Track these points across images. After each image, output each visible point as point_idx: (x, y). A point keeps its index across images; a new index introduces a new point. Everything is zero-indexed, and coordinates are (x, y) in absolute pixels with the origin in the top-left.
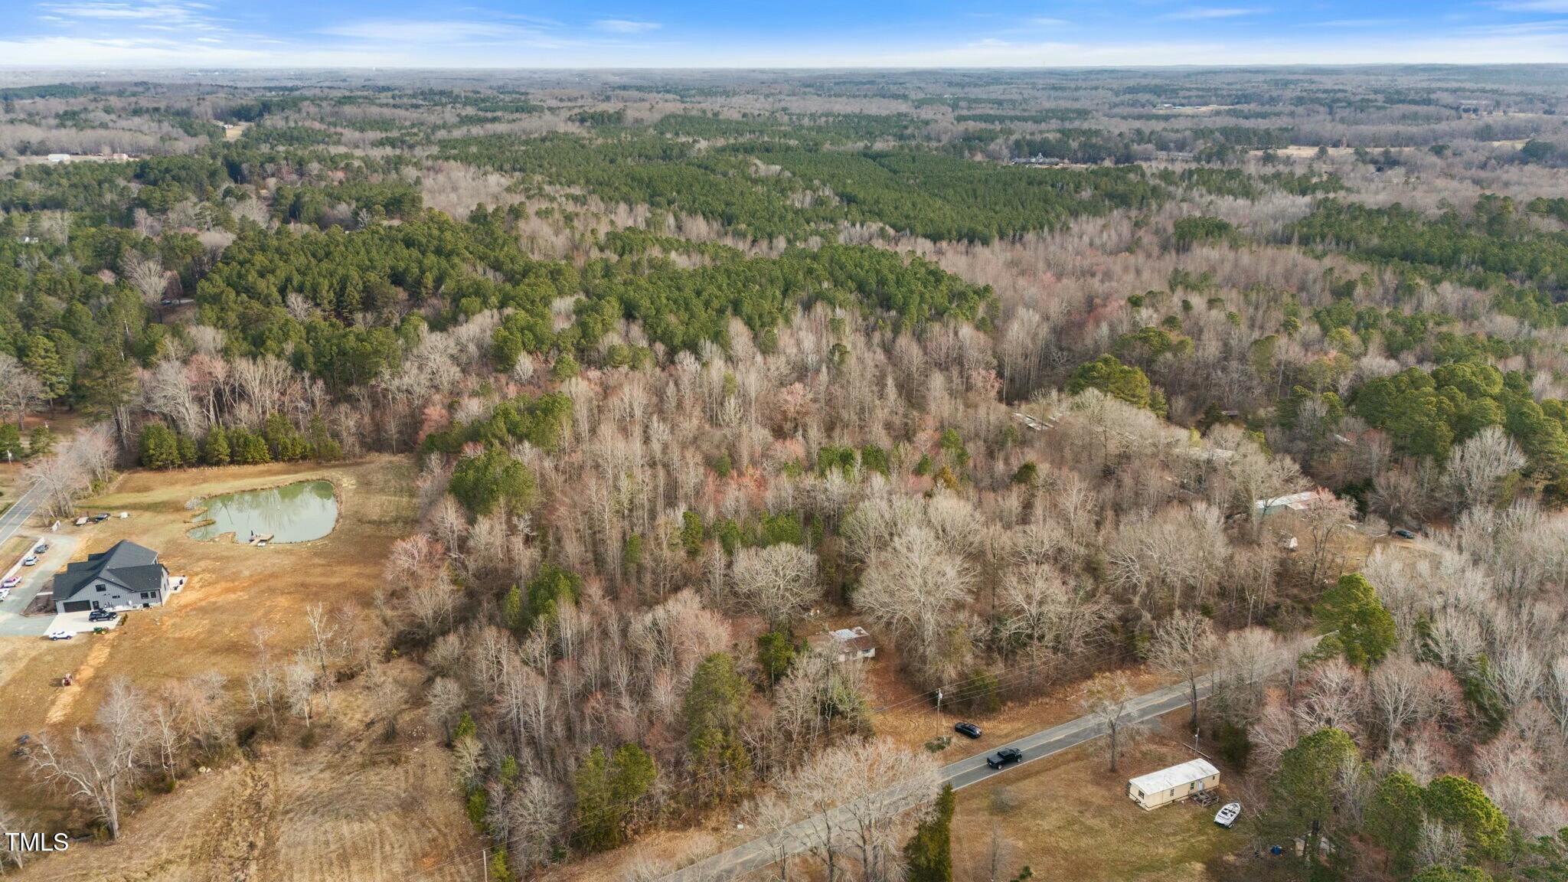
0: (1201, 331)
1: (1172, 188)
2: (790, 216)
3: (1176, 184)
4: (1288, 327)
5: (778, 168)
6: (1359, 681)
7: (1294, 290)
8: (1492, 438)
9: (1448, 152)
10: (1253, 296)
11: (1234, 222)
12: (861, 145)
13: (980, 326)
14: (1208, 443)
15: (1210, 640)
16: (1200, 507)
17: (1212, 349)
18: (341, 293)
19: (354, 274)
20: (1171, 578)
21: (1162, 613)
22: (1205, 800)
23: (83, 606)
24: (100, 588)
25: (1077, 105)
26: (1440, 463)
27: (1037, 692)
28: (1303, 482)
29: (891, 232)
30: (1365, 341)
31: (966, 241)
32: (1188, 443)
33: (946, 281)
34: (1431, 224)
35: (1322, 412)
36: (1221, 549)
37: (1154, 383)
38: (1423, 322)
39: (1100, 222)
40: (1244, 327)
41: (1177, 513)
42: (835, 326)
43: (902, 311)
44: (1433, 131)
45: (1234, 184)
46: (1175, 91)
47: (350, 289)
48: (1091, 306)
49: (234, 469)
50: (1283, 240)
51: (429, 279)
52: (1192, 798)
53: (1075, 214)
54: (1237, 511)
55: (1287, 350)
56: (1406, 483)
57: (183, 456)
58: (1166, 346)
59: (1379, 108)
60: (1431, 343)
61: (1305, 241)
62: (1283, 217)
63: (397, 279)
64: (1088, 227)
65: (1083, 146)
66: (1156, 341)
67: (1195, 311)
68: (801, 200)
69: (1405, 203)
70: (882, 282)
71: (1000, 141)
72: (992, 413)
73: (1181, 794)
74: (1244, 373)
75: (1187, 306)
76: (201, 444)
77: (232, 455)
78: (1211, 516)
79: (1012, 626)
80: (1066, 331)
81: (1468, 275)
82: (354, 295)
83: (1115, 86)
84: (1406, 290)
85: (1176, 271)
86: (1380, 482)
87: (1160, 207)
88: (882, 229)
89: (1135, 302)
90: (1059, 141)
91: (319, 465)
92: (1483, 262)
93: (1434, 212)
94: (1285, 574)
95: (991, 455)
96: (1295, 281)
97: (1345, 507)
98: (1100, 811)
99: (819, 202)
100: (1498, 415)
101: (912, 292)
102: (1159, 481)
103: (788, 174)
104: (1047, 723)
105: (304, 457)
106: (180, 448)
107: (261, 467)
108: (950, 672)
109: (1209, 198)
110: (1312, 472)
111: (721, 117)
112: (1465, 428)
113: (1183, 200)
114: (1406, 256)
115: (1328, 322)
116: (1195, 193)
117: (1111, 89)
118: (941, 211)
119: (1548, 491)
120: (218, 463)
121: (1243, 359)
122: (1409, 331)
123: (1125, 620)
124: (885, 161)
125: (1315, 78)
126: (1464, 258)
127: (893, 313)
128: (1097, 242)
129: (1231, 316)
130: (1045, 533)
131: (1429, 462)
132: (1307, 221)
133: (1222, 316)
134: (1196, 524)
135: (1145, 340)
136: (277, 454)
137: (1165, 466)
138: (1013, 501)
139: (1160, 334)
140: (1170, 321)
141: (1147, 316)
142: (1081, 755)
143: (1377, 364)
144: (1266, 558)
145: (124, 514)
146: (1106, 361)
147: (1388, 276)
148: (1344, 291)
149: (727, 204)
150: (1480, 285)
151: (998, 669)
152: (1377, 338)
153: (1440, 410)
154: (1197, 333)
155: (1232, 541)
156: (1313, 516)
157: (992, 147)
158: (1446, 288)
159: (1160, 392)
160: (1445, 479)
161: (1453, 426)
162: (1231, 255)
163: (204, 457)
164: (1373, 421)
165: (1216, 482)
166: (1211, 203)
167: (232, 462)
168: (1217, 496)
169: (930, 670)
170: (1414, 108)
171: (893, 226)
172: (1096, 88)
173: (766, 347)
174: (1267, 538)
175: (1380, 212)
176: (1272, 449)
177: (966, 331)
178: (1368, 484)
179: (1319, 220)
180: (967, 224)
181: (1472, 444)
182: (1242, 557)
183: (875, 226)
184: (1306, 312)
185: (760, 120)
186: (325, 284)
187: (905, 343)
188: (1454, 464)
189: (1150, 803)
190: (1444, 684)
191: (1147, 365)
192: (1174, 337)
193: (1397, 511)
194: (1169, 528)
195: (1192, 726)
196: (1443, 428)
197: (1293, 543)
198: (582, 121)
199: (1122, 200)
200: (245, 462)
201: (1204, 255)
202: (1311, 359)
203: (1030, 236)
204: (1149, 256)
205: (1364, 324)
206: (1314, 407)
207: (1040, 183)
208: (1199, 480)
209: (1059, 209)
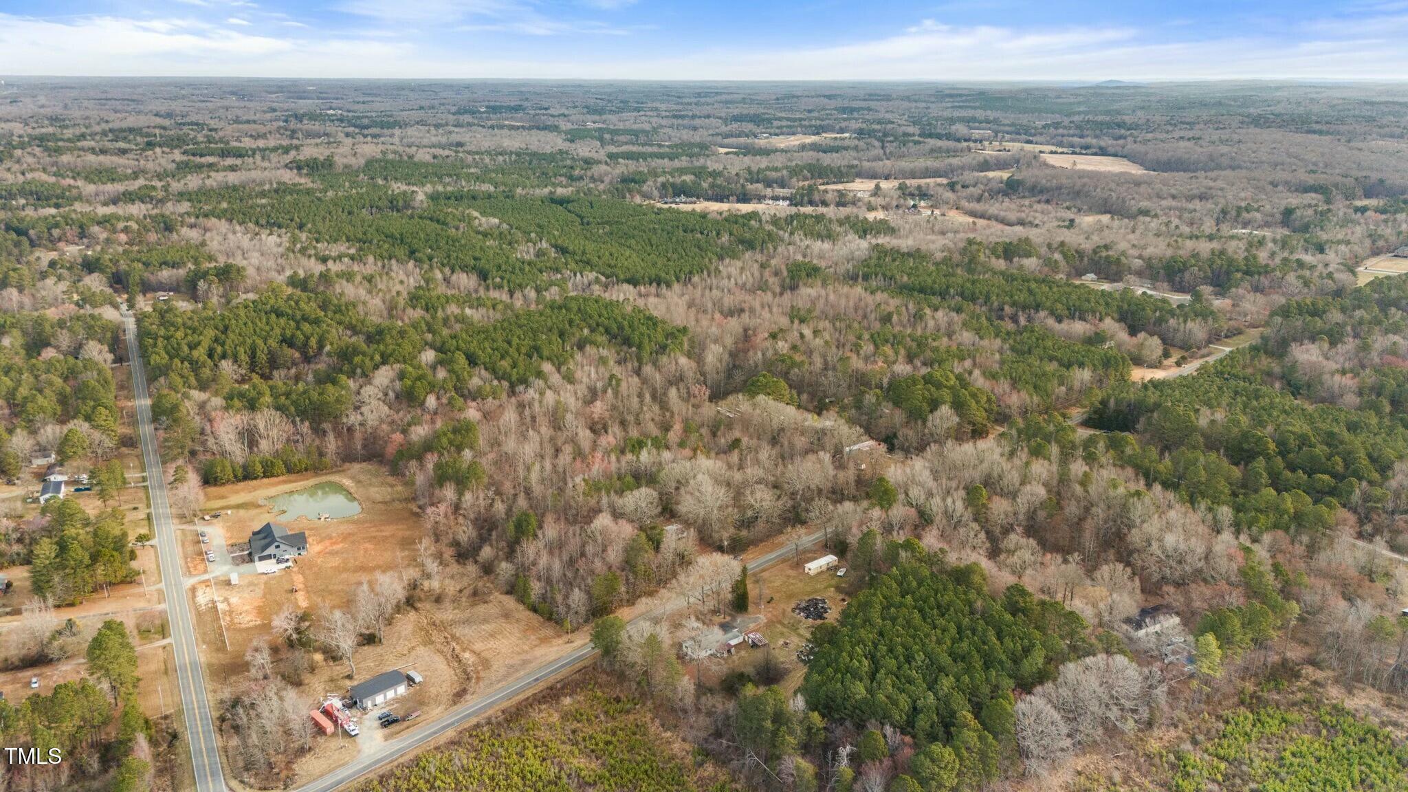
0: (811, 352)
1: (781, 233)
2: (527, 268)
3: (782, 229)
4: (856, 349)
5: (496, 221)
6: (884, 516)
7: (859, 319)
8: (945, 410)
9: (958, 187)
10: (838, 324)
11: (823, 264)
12: (546, 190)
13: (689, 355)
14: (822, 419)
15: (831, 507)
16: (821, 454)
17: (818, 363)
18: (253, 356)
19: (260, 342)
20: (813, 486)
21: (809, 500)
22: (832, 569)
23: (269, 557)
24: (278, 547)
25: (696, 138)
26: (924, 421)
27: (761, 541)
28: (866, 437)
29: (603, 279)
30: (897, 353)
31: (654, 284)
32: (812, 421)
33: (660, 325)
34: (937, 264)
35: (874, 400)
36: (832, 472)
37: (791, 387)
38: (926, 339)
39: (739, 264)
40: (834, 349)
41: (811, 457)
42: (603, 361)
43: (640, 347)
44: (950, 165)
45: (820, 228)
46: (769, 121)
47: (259, 353)
48: (747, 335)
49: (266, 480)
50: (852, 278)
51: (313, 342)
52: (828, 569)
53: (721, 258)
54: (837, 453)
55: (857, 363)
56: (911, 433)
57: (235, 476)
58: (794, 364)
59: (916, 143)
60: (929, 353)
61: (866, 277)
62: (853, 259)
63: (289, 342)
64: (731, 267)
65: (712, 186)
66: (788, 362)
67: (806, 339)
68: (525, 252)
69: (924, 247)
70: (621, 328)
71: (650, 183)
72: (708, 410)
73: (824, 568)
74: (836, 376)
75: (802, 336)
76: (245, 467)
77: (264, 473)
78: (826, 457)
79: (750, 513)
80: (736, 356)
81: (953, 303)
82: (262, 357)
83: (723, 115)
84: (918, 317)
85: (792, 307)
86: (900, 434)
87: (775, 249)
88: (597, 278)
89: (774, 336)
90: (694, 183)
91: (316, 475)
92: (962, 295)
93: (939, 256)
94: (859, 482)
95: (714, 434)
96: (860, 312)
97: (883, 448)
98: (794, 578)
99: (540, 254)
100: (948, 398)
101: (642, 334)
102: (801, 442)
103: (505, 226)
104: (767, 552)
105: (306, 470)
106: (234, 471)
107: (281, 478)
108: (725, 535)
109: (807, 242)
110: (869, 432)
111: (416, 159)
112: (934, 405)
113: (790, 244)
114: (922, 290)
115: (878, 342)
116: (796, 237)
117: (720, 118)
118: (631, 259)
119: (974, 431)
120: (256, 478)
121: (834, 369)
122: (919, 345)
123: (794, 507)
124: (570, 206)
125: (872, 104)
126: (952, 291)
127: (634, 349)
128: (740, 282)
129: (826, 342)
130: (752, 472)
131: (919, 422)
132: (865, 262)
133: (822, 342)
134: (820, 461)
135: (783, 361)
136: (291, 469)
137: (802, 434)
138: (735, 457)
139: (790, 357)
140: (794, 348)
141: (783, 346)
142: (784, 561)
143: (902, 368)
144: (850, 474)
145: (229, 512)
146: (764, 376)
147: (911, 306)
148: (886, 319)
149: (475, 259)
150: (958, 310)
151: (744, 533)
152: (902, 352)
153: (924, 398)
154: (810, 353)
155: (836, 468)
156: (871, 452)
157: (645, 188)
158: (940, 314)
159: (794, 392)
160: (926, 431)
161: (929, 404)
162: (823, 293)
163: (247, 475)
164: (897, 404)
165: (826, 439)
166: (807, 247)
167: (265, 476)
168: (828, 447)
169: (716, 536)
170: (939, 143)
171: (603, 274)
172: (708, 117)
173: (570, 379)
174: (851, 465)
175: (909, 254)
176: (851, 422)
177: (683, 361)
178: (895, 435)
179: (873, 262)
180: (653, 272)
181: (937, 413)
182: (841, 475)
183: (592, 276)
184: (866, 336)
185: (449, 160)
186: (241, 350)
187: (648, 369)
188: (929, 424)
189: (812, 573)
190: (913, 512)
191: (785, 375)
192: (798, 358)
193: (909, 447)
194: (810, 464)
195: (826, 546)
196: (925, 405)
197: (863, 466)
198: (299, 168)
199: (750, 245)
200: (272, 476)
201: (808, 292)
202: (870, 367)
203: (696, 279)
204: (774, 295)
205: (896, 341)
206: (870, 398)
207: (692, 231)
208: (819, 439)
209: (710, 254)
